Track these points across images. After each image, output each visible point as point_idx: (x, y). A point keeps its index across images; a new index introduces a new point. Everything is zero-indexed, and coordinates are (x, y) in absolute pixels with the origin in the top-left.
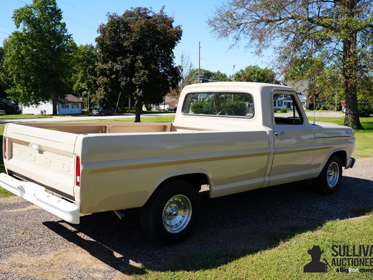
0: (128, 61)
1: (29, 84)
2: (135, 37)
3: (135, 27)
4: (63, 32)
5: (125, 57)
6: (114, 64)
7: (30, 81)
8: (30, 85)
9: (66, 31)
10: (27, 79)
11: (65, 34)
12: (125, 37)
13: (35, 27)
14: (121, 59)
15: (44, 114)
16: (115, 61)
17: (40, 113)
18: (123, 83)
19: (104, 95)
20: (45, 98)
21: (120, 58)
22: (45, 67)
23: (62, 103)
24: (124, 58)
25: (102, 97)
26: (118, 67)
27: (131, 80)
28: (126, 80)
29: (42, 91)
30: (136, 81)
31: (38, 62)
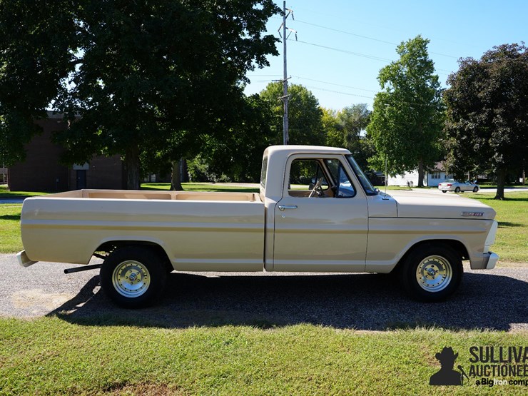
0: (483, 116)
1: (391, 151)
2: (493, 85)
3: (494, 71)
4: (435, 87)
5: (479, 112)
6: (466, 122)
7: (393, 148)
8: (392, 153)
9: (439, 85)
10: (389, 145)
11: (438, 89)
12: (480, 86)
13: (401, 85)
14: (474, 115)
15: (411, 185)
16: (467, 118)
17: (406, 184)
18: (476, 147)
19: (454, 163)
20: (410, 167)
21: (473, 113)
22: (410, 130)
23: (431, 173)
24: (478, 114)
25: (451, 164)
26: (471, 125)
27: (487, 142)
28: (481, 142)
29: (405, 159)
30: (493, 142)
31: (404, 124)
